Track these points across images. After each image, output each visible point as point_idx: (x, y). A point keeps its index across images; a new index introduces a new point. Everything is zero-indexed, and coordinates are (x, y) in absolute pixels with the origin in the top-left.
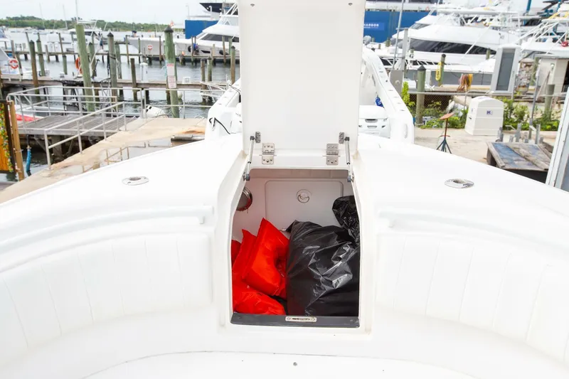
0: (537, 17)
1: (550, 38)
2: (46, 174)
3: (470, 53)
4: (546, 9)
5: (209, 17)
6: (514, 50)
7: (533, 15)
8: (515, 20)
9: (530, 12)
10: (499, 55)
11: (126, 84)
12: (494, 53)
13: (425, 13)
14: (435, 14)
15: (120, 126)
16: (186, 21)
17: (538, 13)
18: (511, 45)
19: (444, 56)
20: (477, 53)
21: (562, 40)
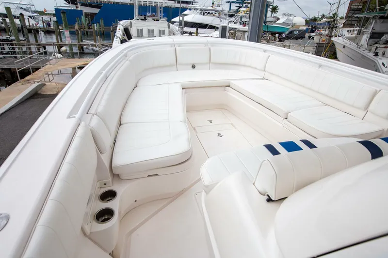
0: (234, 13)
1: (238, 23)
2: (20, 84)
3: (208, 28)
4: (237, 10)
5: (69, 7)
6: (226, 27)
7: (232, 12)
8: (225, 15)
9: (231, 11)
10: (220, 29)
11: (32, 44)
12: (218, 28)
13: (185, 9)
14: (190, 9)
15: (46, 62)
16: (55, 9)
17: (234, 12)
18: (225, 25)
19: (197, 29)
20: (211, 29)
21: (243, 23)
